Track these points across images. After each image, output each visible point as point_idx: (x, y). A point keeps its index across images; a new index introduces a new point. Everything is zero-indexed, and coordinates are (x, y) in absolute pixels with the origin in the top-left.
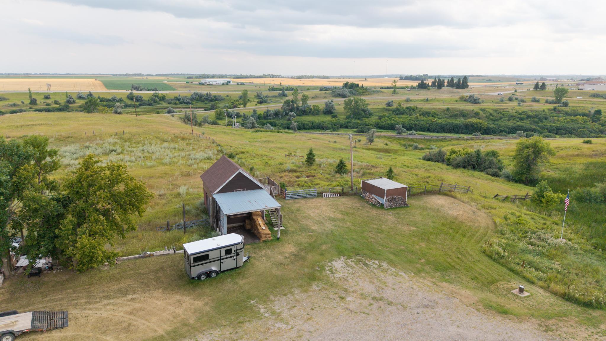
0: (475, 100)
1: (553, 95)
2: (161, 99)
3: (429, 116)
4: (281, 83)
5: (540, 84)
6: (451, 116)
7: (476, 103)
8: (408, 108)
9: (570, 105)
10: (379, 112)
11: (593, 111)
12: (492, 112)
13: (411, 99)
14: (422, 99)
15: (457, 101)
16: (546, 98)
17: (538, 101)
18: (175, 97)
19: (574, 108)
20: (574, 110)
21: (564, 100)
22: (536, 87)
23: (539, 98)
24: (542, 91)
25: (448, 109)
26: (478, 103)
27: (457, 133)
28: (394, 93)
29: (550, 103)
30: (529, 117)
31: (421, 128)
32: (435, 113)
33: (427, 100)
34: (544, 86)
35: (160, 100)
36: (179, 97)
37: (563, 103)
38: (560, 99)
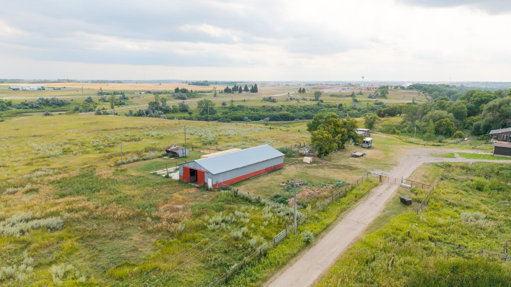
0: (273, 100)
1: (314, 96)
2: (8, 104)
3: (254, 111)
4: (101, 88)
5: (302, 89)
6: (267, 111)
7: (274, 102)
8: (238, 106)
9: (324, 101)
10: (220, 109)
11: (338, 105)
12: (288, 107)
13: (234, 100)
14: (241, 100)
15: (262, 101)
16: (310, 98)
17: (306, 100)
18: (22, 103)
19: (328, 103)
20: (328, 105)
21: (320, 98)
22: (300, 91)
23: (306, 97)
24: (304, 94)
25: (264, 106)
26: (276, 102)
27: (277, 120)
28: (215, 95)
29: (313, 101)
30: (309, 109)
31: (255, 119)
32: (257, 109)
33: (244, 101)
34: (304, 91)
35: (7, 106)
36: (27, 103)
37: (320, 100)
38: (318, 98)
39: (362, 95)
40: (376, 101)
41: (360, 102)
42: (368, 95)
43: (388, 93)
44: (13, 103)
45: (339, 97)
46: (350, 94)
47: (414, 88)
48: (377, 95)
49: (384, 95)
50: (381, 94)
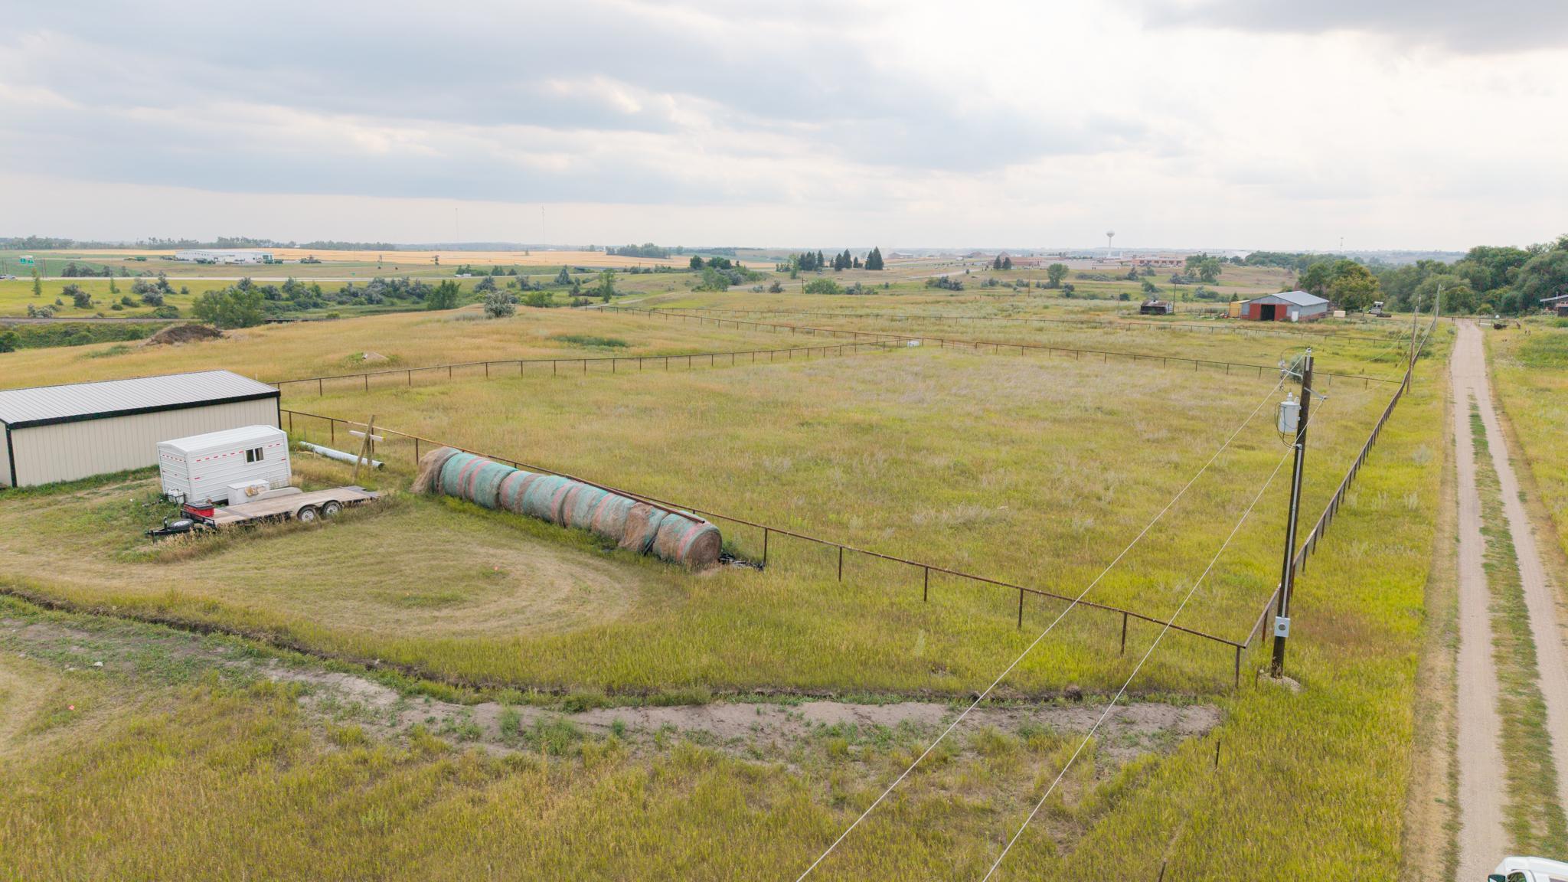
1: (1046, 275)
5: (1003, 261)
9: (1076, 289)
15: (926, 287)
17: (1027, 285)
24: (1008, 272)
28: (794, 276)
29: (1045, 287)
34: (1007, 264)
36: (353, 290)
37: (1066, 287)
38: (1057, 281)
39: (1154, 275)
40: (1200, 289)
41: (1161, 291)
42: (1170, 276)
43: (1220, 273)
44: (324, 290)
45: (1101, 280)
46: (1126, 274)
47: (1267, 260)
48: (1192, 276)
49: (1210, 276)
50: (1202, 274)
